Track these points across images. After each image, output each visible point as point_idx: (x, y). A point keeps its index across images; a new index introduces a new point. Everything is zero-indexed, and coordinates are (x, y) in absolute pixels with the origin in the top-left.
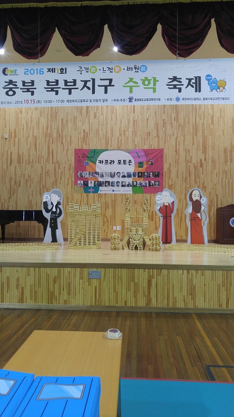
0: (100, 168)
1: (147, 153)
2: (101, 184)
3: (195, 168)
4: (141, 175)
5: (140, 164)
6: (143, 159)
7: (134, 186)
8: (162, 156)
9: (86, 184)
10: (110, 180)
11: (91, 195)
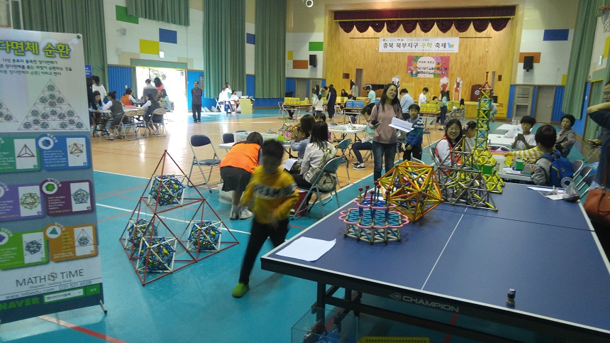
0: (419, 65)
1: (442, 58)
2: (418, 73)
3: (465, 66)
4: (438, 69)
5: (438, 64)
6: (440, 61)
7: (434, 74)
8: (449, 60)
9: (412, 73)
10: (423, 71)
11: (414, 78)
